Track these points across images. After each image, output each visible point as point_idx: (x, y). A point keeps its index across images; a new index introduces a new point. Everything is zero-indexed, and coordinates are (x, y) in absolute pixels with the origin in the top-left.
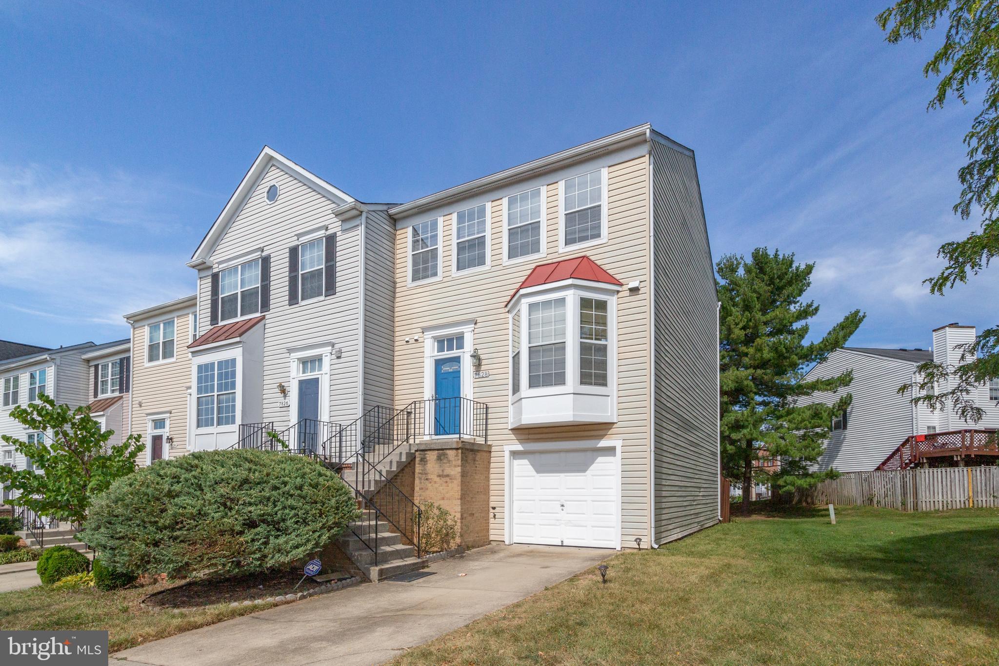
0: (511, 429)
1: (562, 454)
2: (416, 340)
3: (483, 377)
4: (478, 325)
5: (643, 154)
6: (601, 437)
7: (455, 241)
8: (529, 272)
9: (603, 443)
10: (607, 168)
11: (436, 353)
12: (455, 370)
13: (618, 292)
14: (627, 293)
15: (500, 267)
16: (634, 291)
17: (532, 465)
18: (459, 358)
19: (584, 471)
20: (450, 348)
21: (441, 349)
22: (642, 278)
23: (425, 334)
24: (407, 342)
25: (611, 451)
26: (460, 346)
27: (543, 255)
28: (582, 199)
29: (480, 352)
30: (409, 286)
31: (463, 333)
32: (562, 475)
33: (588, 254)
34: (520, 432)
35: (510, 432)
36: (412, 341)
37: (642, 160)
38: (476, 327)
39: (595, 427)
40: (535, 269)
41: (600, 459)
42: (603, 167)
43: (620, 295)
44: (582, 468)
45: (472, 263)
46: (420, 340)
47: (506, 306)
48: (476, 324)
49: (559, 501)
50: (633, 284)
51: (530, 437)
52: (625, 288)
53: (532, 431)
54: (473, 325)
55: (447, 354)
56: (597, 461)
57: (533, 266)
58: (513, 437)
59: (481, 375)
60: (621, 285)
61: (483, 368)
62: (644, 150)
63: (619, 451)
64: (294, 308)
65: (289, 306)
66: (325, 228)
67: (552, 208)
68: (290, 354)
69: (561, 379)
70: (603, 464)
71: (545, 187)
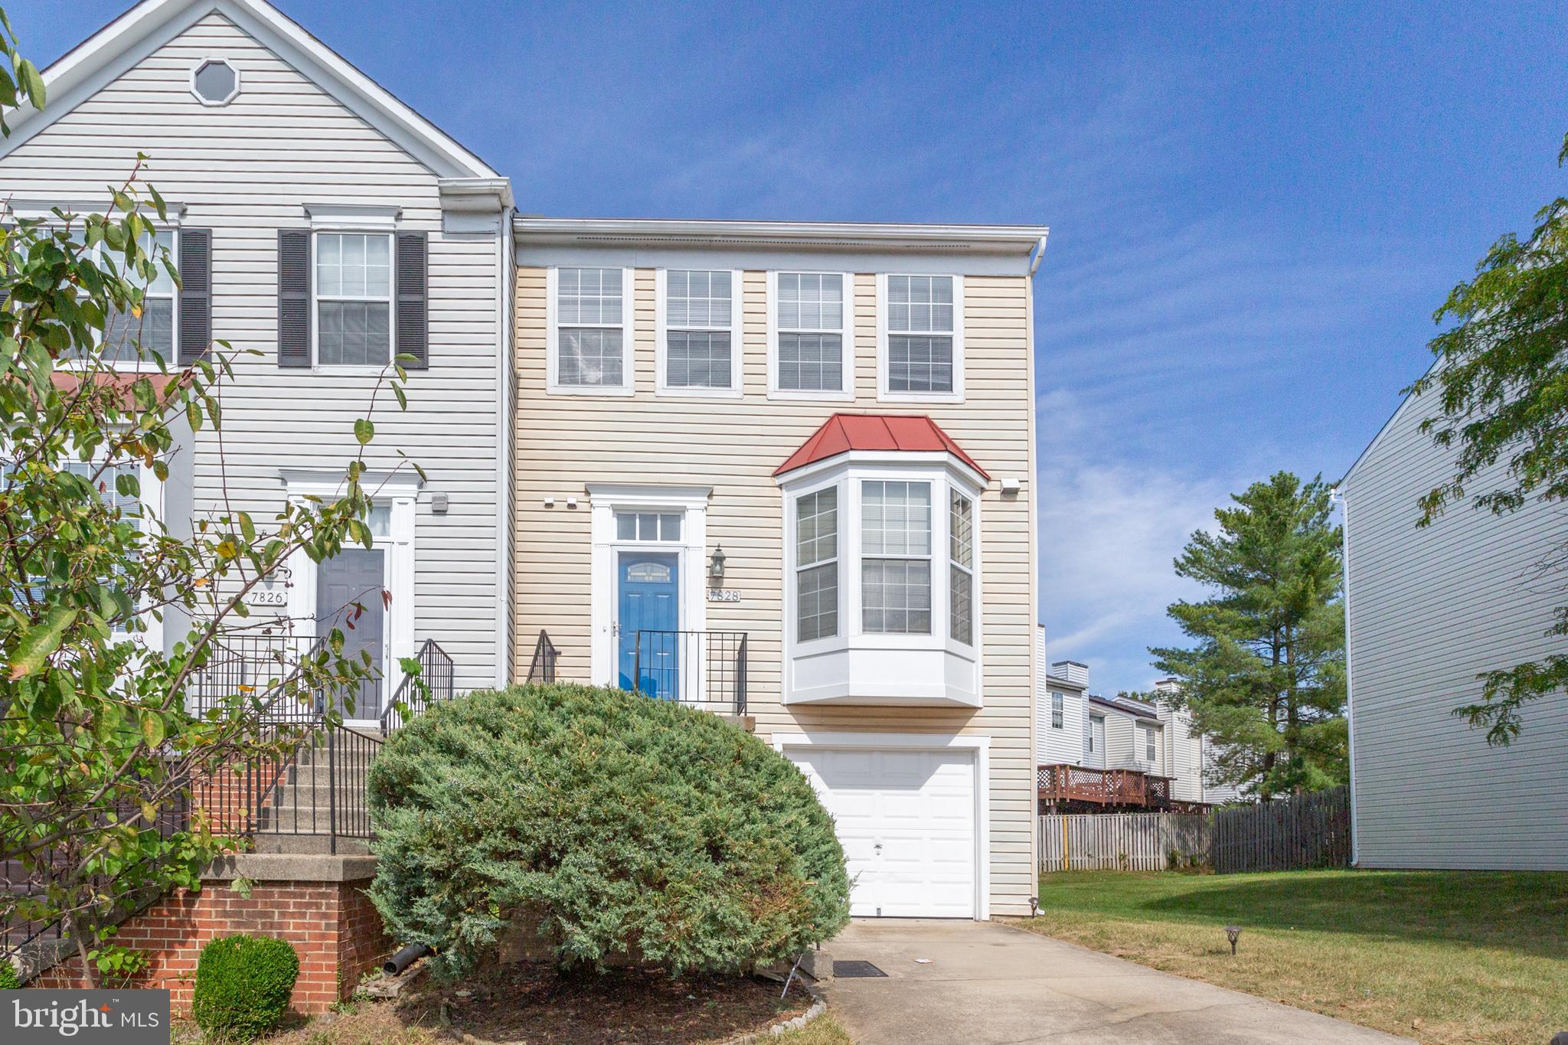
0: (788, 705)
1: (876, 756)
2: (572, 506)
3: (728, 601)
4: (715, 500)
5: (1023, 274)
6: (956, 730)
7: (662, 327)
8: (822, 422)
9: (959, 741)
10: (962, 278)
11: (614, 539)
12: (659, 580)
13: (983, 490)
14: (997, 496)
15: (761, 400)
16: (1009, 494)
17: (818, 772)
18: (675, 555)
19: (917, 786)
20: (648, 534)
21: (626, 532)
22: (1024, 476)
23: (592, 496)
24: (549, 505)
25: (970, 754)
26: (672, 533)
27: (848, 396)
28: (922, 321)
29: (725, 552)
30: (550, 391)
31: (683, 510)
32: (877, 793)
33: (931, 414)
34: (819, 711)
35: (786, 710)
36: (564, 506)
37: (1020, 282)
38: (711, 502)
39: (949, 713)
40: (832, 418)
41: (944, 768)
42: (957, 274)
43: (986, 496)
44: (914, 781)
45: (699, 376)
46: (581, 507)
47: (775, 475)
48: (710, 496)
49: (872, 838)
50: (1010, 483)
51: (823, 721)
52: (993, 485)
53: (827, 711)
54: (706, 499)
55: (638, 545)
56: (938, 771)
57: (830, 412)
58: (791, 719)
59: (725, 596)
60: (988, 479)
61: (726, 583)
62: (1021, 266)
63: (984, 755)
64: (295, 376)
65: (280, 367)
66: (395, 213)
67: (865, 317)
68: (284, 481)
69: (921, 623)
70: (950, 776)
71: (851, 276)
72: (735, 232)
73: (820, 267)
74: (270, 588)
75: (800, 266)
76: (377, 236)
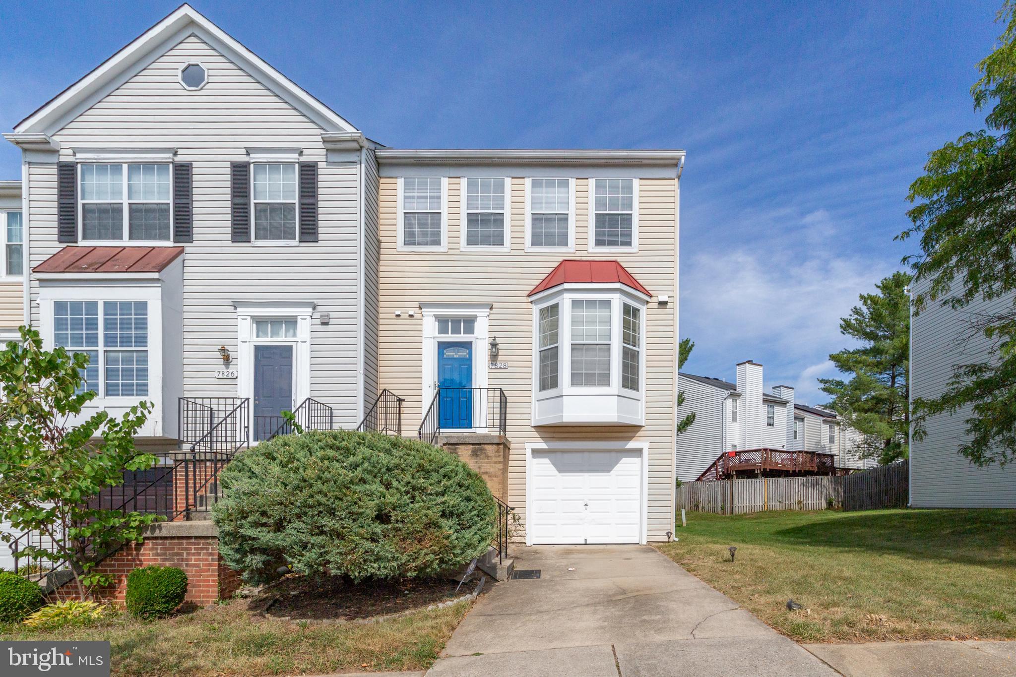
0: (534, 427)
1: (586, 454)
2: (411, 316)
3: (500, 368)
4: (494, 311)
5: (673, 177)
6: (630, 439)
7: (464, 212)
8: (556, 265)
9: (631, 445)
10: (638, 180)
11: (437, 335)
12: (462, 357)
13: (648, 302)
14: (656, 305)
15: (522, 252)
16: (663, 304)
17: (553, 464)
18: (471, 343)
19: (609, 471)
20: (456, 331)
21: (443, 330)
22: (671, 294)
23: (423, 310)
24: (398, 316)
25: (638, 452)
26: (470, 330)
27: (571, 250)
28: (614, 204)
29: (498, 340)
30: (399, 249)
31: (475, 317)
32: (586, 475)
33: (619, 259)
34: (552, 430)
35: (533, 429)
36: (406, 316)
37: (672, 182)
38: (492, 312)
39: (627, 429)
40: (561, 263)
41: (624, 460)
42: (635, 178)
43: (650, 305)
44: (607, 468)
45: (486, 240)
46: (417, 316)
47: (529, 296)
48: (491, 308)
49: (583, 500)
50: (663, 298)
51: (555, 435)
52: (654, 299)
53: (557, 430)
54: (488, 310)
55: (450, 337)
56: (622, 461)
57: (561, 259)
58: (536, 434)
59: (499, 365)
60: (651, 296)
61: (500, 358)
62: (672, 173)
63: (646, 452)
64: (242, 247)
65: (233, 242)
66: (299, 151)
67: (582, 204)
68: (236, 308)
69: (605, 380)
70: (628, 465)
71: (574, 180)
72: (505, 156)
73: (556, 175)
74: (227, 368)
75: (544, 175)
76: (289, 165)
